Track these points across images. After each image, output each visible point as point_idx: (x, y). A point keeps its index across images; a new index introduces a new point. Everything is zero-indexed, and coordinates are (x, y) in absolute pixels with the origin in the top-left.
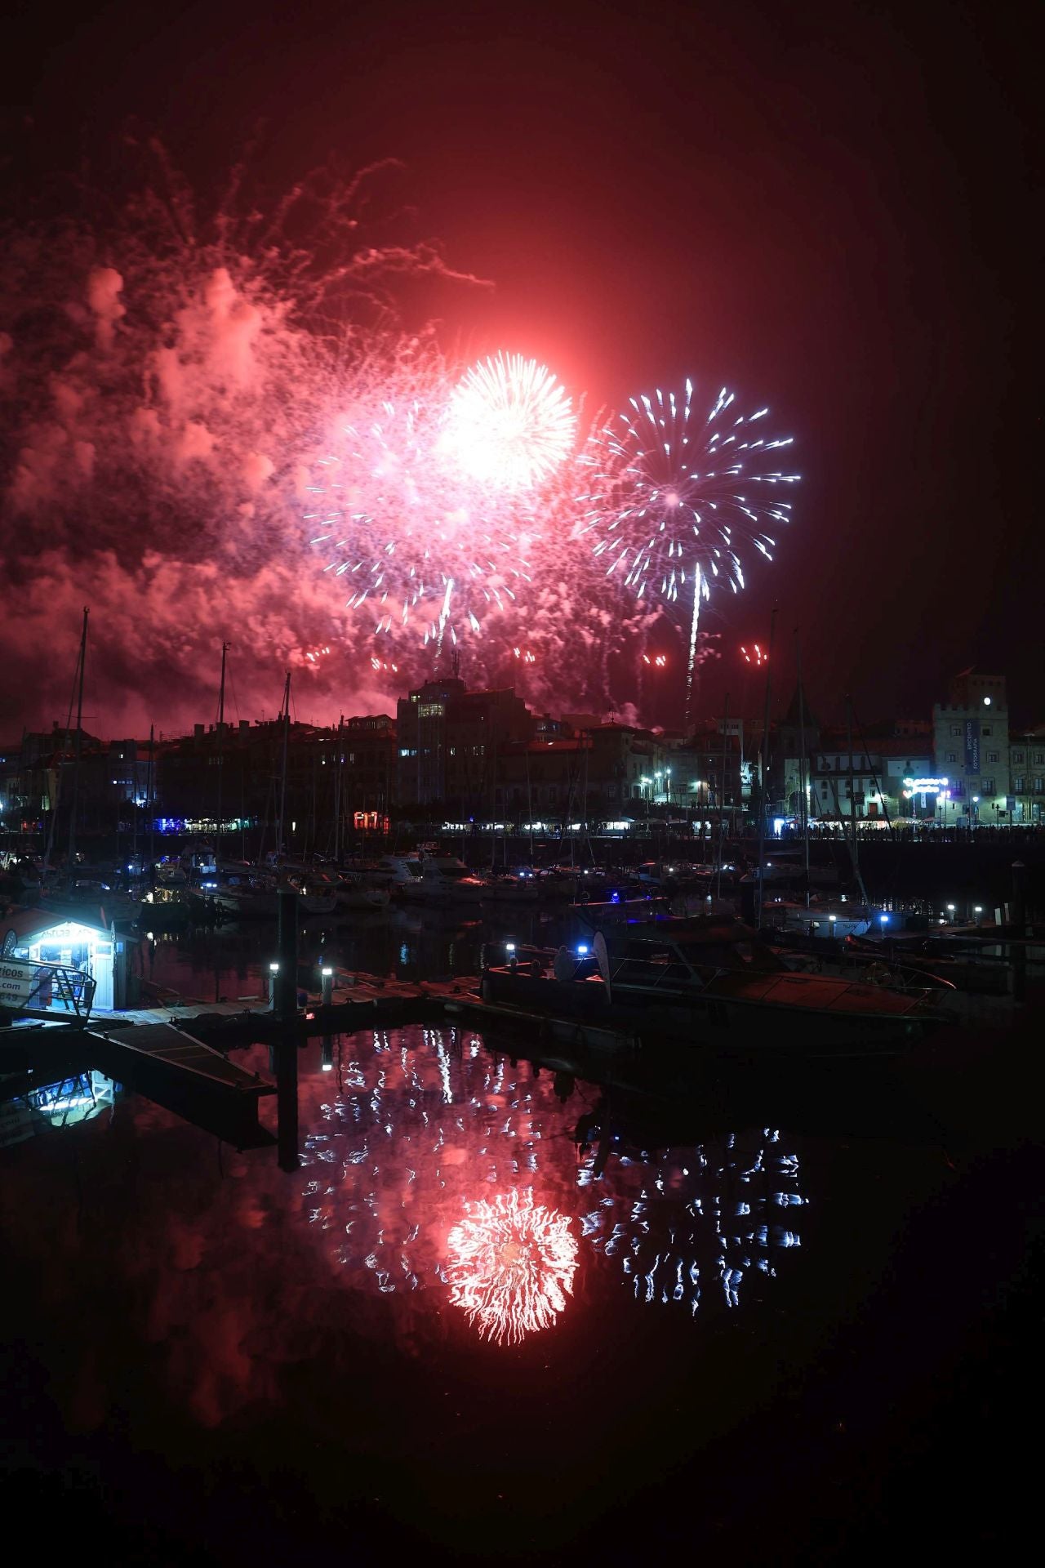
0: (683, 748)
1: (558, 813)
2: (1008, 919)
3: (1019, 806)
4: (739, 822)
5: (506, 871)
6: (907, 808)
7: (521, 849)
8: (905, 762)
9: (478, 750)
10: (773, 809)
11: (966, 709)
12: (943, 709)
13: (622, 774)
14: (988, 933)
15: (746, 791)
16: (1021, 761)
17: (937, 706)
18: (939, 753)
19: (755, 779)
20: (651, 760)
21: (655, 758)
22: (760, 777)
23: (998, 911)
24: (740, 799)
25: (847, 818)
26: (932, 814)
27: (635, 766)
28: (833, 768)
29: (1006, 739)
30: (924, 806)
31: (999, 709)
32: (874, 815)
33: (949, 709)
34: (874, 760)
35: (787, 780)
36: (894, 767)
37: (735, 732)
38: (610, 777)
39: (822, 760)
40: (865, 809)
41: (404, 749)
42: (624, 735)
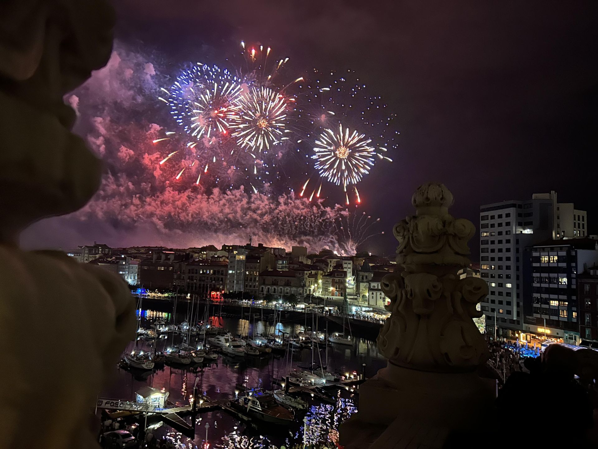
0: (327, 275)
9: (256, 273)
13: (304, 285)
24: (346, 295)
27: (309, 282)
28: (376, 288)
38: (300, 286)
39: (372, 285)
40: (386, 303)
41: (230, 270)
42: (306, 272)
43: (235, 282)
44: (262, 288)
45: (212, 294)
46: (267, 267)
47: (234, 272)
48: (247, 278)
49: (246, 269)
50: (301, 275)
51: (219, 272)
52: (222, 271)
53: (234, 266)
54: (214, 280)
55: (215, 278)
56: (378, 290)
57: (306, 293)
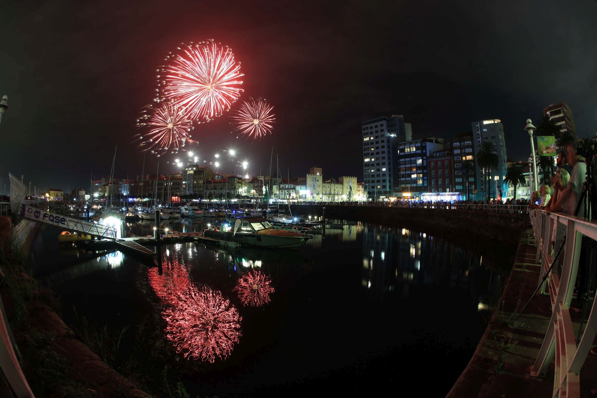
0: (250, 182)
1: (220, 197)
2: (322, 219)
3: (324, 197)
4: (262, 200)
5: (207, 210)
6: (301, 197)
7: (211, 205)
9: (201, 182)
10: (270, 197)
11: (314, 175)
12: (309, 175)
13: (235, 188)
14: (318, 223)
15: (264, 193)
16: (325, 187)
17: (307, 174)
18: (307, 185)
19: (266, 190)
20: (242, 185)
21: (243, 185)
22: (267, 189)
23: (320, 218)
24: (262, 195)
25: (288, 199)
26: (306, 198)
27: (238, 186)
29: (322, 182)
30: (304, 197)
31: (320, 175)
32: (293, 199)
33: (310, 175)
34: (292, 186)
35: (274, 190)
36: (298, 188)
37: (262, 179)
38: (232, 189)
39: (281, 186)
40: (291, 197)
41: (184, 181)
42: (236, 179)
43: (187, 189)
44: (206, 192)
45: (173, 198)
46: (208, 178)
47: (186, 182)
48: (195, 186)
49: (194, 179)
50: (233, 181)
51: (176, 183)
52: (179, 183)
53: (186, 179)
54: (174, 189)
55: (174, 188)
56: (285, 189)
57: (236, 193)
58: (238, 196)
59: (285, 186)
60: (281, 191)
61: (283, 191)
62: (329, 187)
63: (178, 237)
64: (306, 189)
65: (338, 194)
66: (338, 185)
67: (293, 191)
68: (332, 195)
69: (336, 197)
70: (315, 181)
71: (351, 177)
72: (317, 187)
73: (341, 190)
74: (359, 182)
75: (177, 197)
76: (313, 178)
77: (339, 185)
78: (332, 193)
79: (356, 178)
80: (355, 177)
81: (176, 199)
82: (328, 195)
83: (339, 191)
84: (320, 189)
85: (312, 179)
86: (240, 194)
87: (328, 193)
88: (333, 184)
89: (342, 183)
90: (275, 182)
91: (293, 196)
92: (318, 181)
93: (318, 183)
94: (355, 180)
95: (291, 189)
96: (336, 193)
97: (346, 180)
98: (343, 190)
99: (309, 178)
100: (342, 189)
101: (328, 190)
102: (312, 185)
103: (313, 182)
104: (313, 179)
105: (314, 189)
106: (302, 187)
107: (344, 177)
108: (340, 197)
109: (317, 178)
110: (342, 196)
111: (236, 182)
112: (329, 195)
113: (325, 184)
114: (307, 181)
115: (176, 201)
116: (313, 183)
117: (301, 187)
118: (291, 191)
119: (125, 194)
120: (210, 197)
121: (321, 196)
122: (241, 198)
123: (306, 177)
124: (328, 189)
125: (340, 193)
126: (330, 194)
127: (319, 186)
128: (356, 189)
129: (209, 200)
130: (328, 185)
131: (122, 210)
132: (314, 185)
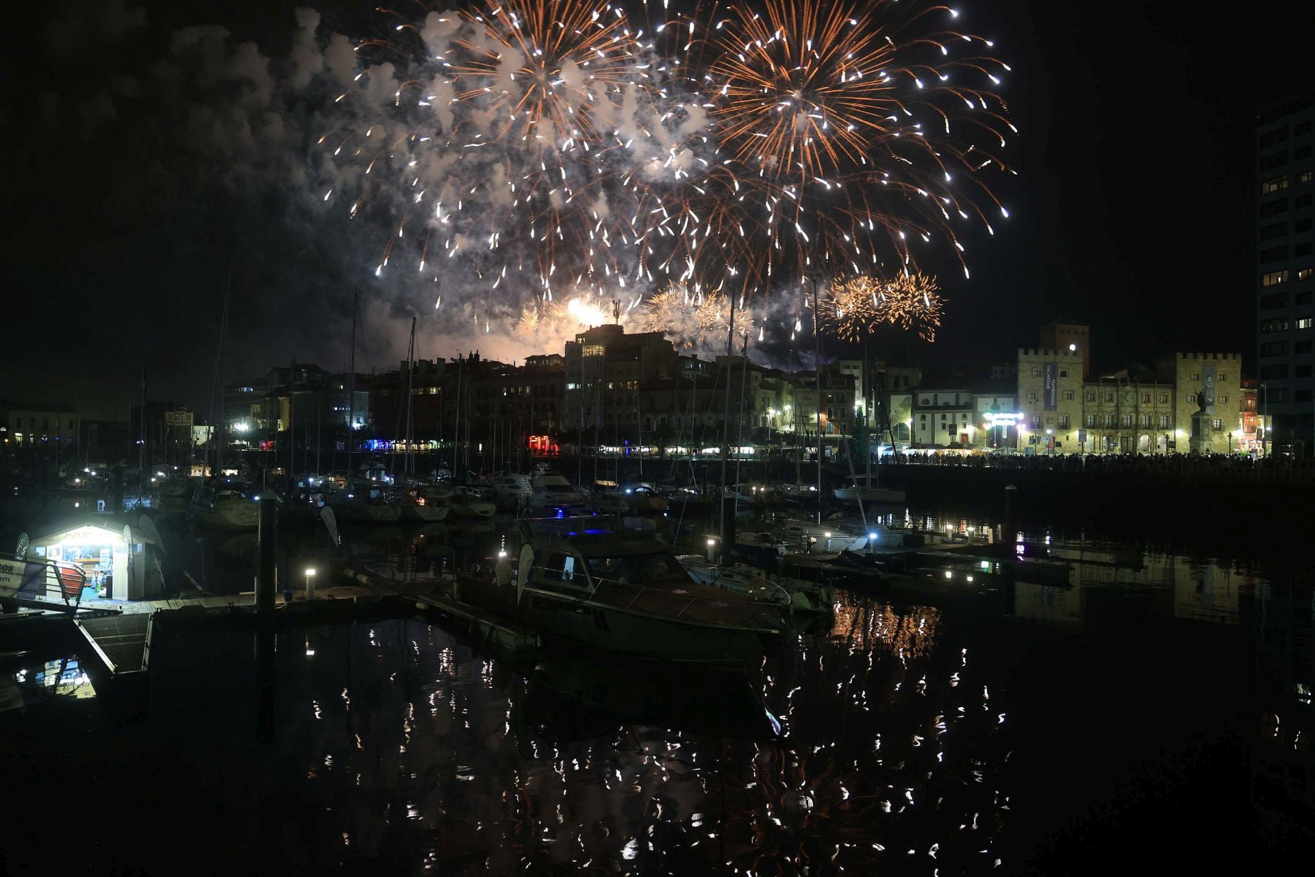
3: (1090, 438)
8: (992, 399)
9: (632, 385)
10: (876, 438)
12: (1026, 353)
16: (1093, 400)
18: (1021, 392)
20: (777, 395)
21: (780, 394)
26: (1012, 444)
27: (764, 400)
28: (931, 404)
29: (1081, 380)
30: (1005, 436)
31: (1082, 354)
33: (1034, 352)
34: (964, 397)
35: (892, 413)
36: (982, 403)
37: (852, 372)
38: (743, 408)
39: (922, 396)
40: (958, 439)
41: (570, 383)
42: (754, 373)
43: (583, 409)
44: (649, 420)
45: (531, 441)
46: (657, 373)
47: (578, 386)
48: (611, 398)
49: (608, 375)
50: (743, 382)
51: (544, 389)
52: (553, 387)
53: (580, 374)
54: (535, 410)
55: (535, 404)
56: (936, 408)
57: (756, 425)
58: (763, 435)
59: (936, 396)
60: (918, 416)
61: (928, 416)
62: (1111, 400)
63: (355, 599)
64: (1016, 409)
65: (1149, 428)
66: (1151, 391)
67: (965, 416)
68: (1126, 428)
69: (1144, 439)
70: (1054, 376)
71: (1210, 356)
72: (1059, 396)
73: (1166, 408)
74: (1249, 375)
75: (545, 438)
76: (1045, 364)
77: (1159, 390)
78: (1126, 422)
79: (1239, 357)
80: (1230, 356)
81: (543, 443)
82: (1107, 431)
83: (1156, 412)
84: (1074, 409)
85: (1040, 368)
86: (769, 424)
87: (1107, 421)
88: (1128, 388)
89: (1169, 381)
90: (897, 384)
91: (965, 436)
92: (1064, 374)
93: (1062, 382)
94: (1231, 367)
95: (957, 407)
96: (1144, 420)
97: (1188, 370)
98: (1174, 407)
99: (1028, 367)
100: (1169, 405)
101: (1109, 410)
102: (1041, 393)
103: (1042, 379)
104: (1045, 368)
105: (1048, 406)
106: (1000, 400)
107: (1179, 355)
108: (1160, 439)
109: (1059, 366)
110: (1171, 434)
111: (755, 384)
112: (1112, 431)
113: (1096, 388)
114: (1020, 378)
115: (543, 450)
116: (1042, 384)
117: (995, 401)
118: (959, 415)
119: (356, 425)
120: (664, 437)
121: (1075, 434)
122: (771, 443)
123: (1014, 361)
124: (1110, 407)
125: (1163, 422)
126: (1116, 426)
127: (1070, 397)
128: (1237, 406)
129: (656, 449)
130: (1108, 389)
131: (307, 483)
132: (1047, 394)
